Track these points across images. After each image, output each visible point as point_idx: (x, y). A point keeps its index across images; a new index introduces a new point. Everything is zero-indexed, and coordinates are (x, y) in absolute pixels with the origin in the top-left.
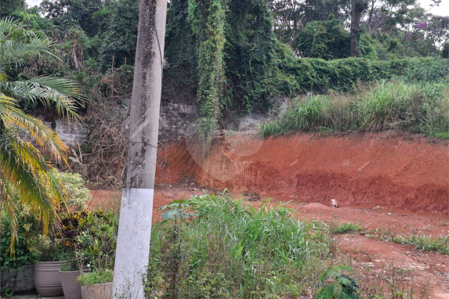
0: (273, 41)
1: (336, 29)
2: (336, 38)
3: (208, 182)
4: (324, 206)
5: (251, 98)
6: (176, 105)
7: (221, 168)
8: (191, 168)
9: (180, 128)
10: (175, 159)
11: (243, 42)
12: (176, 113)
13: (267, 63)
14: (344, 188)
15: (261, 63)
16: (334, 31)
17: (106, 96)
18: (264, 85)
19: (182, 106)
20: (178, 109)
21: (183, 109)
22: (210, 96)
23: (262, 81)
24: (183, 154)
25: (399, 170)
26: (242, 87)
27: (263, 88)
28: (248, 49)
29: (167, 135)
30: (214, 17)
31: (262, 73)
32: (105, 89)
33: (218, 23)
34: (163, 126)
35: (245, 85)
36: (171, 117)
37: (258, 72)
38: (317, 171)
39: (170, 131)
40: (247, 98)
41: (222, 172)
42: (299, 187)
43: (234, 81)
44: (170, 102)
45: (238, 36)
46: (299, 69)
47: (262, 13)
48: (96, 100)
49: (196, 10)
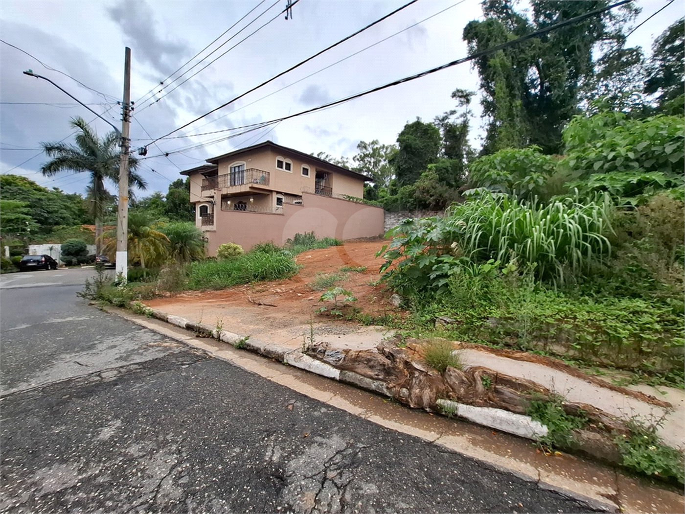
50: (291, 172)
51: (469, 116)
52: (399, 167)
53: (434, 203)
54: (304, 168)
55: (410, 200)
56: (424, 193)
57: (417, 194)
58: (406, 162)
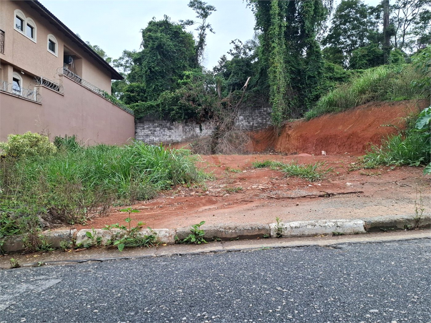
0: (322, 63)
1: (373, 50)
2: (373, 55)
3: (280, 149)
4: (309, 155)
5: (309, 99)
6: (265, 108)
7: (286, 141)
8: (273, 142)
9: (268, 121)
10: (264, 138)
11: (303, 66)
12: (265, 113)
13: (318, 76)
14: (335, 144)
15: (314, 77)
16: (372, 51)
17: (225, 108)
18: (317, 90)
19: (268, 109)
20: (266, 111)
21: (269, 111)
22: (275, 99)
23: (316, 88)
24: (268, 135)
25: (365, 126)
26: (303, 93)
27: (316, 92)
28: (305, 70)
29: (261, 125)
30: (273, 53)
31: (316, 83)
32: (224, 105)
33: (275, 56)
34: (258, 121)
35: (306, 92)
36: (262, 116)
37: (313, 82)
38: (325, 135)
39: (262, 123)
40: (306, 99)
41: (286, 143)
42: (316, 146)
43: (298, 90)
44: (261, 107)
45: (299, 63)
46: (344, 77)
47: (313, 47)
48: (219, 111)
49: (263, 51)
50: (35, 40)
51: (207, 31)
52: (150, 69)
53: (202, 112)
54: (50, 40)
55: (175, 108)
56: (189, 100)
57: (182, 101)
58: (158, 65)
